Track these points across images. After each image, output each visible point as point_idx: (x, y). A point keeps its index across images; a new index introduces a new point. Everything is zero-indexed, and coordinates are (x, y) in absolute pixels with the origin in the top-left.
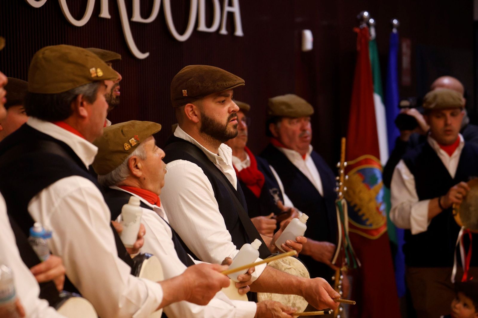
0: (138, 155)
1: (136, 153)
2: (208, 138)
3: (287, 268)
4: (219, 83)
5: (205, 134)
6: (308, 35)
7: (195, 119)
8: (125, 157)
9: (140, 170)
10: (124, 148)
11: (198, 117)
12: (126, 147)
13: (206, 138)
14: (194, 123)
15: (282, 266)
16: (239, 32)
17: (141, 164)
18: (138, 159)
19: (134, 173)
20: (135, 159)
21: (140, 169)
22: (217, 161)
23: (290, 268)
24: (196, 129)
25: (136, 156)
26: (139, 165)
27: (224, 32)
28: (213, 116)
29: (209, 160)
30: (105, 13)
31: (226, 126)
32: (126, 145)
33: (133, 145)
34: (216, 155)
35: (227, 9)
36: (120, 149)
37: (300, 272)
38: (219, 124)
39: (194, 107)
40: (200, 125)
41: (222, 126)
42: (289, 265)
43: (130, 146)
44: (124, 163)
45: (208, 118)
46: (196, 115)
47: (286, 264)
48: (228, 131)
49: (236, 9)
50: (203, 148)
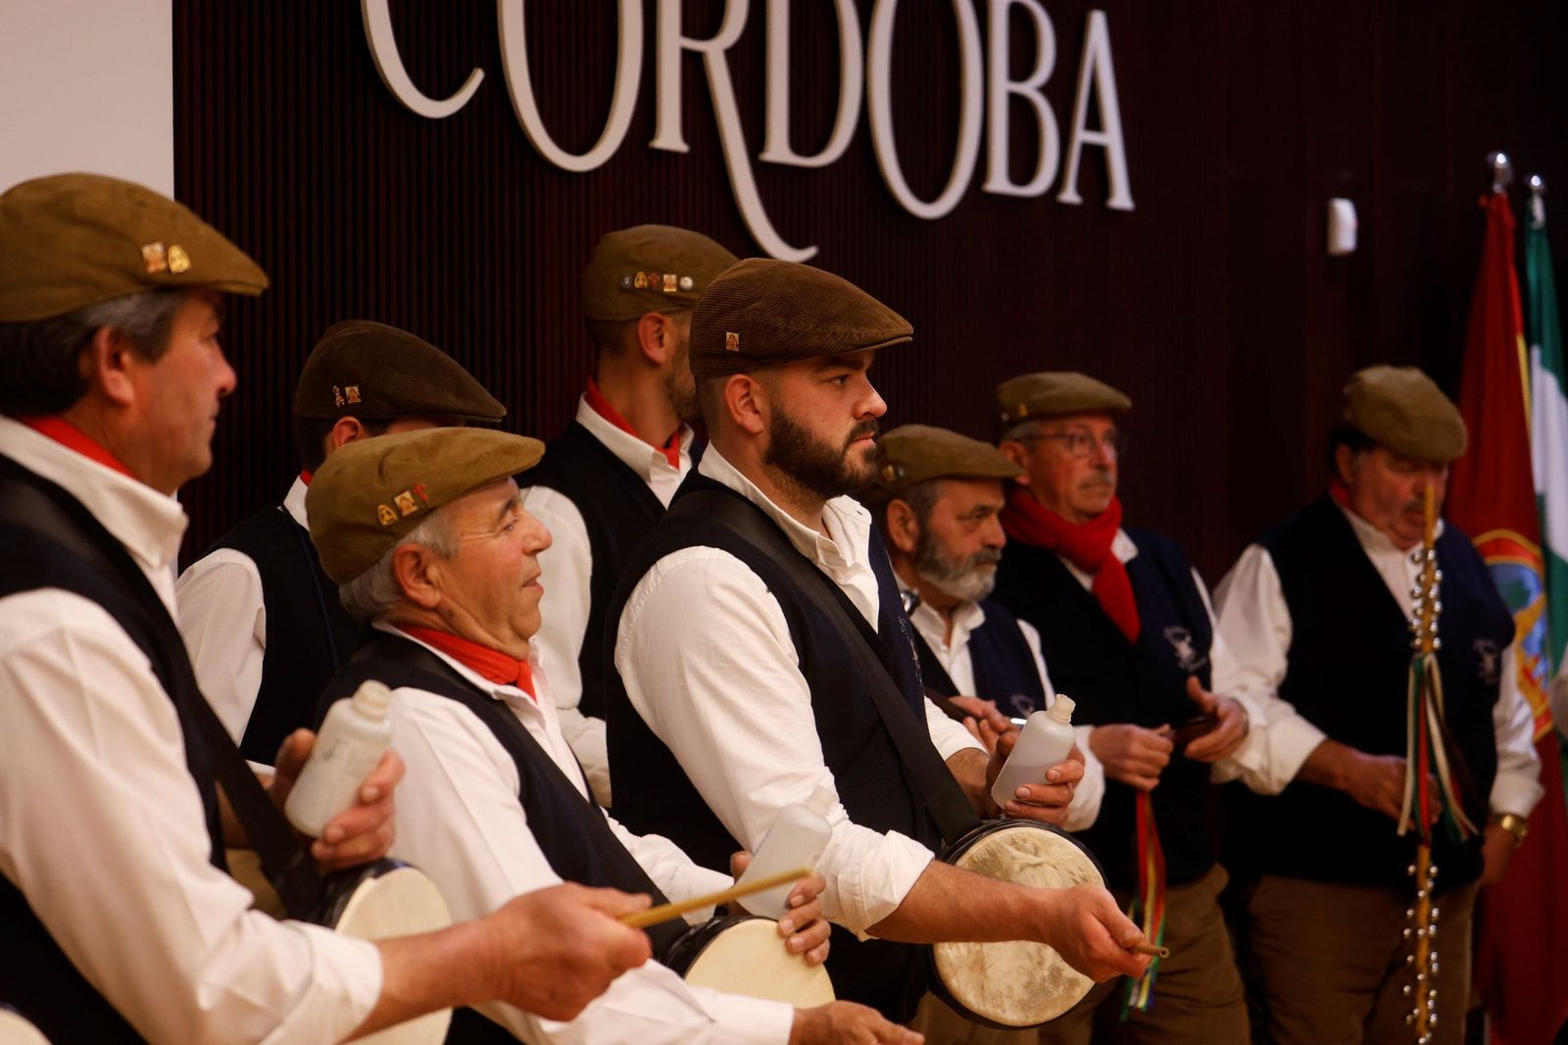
0: (425, 544)
1: (422, 535)
2: (787, 483)
3: (1029, 865)
4: (839, 329)
5: (778, 470)
6: (1345, 212)
7: (753, 422)
8: (386, 546)
9: (434, 587)
10: (378, 519)
11: (761, 417)
12: (383, 516)
13: (781, 482)
14: (749, 435)
15: (1013, 858)
16: (1121, 198)
17: (439, 568)
18: (427, 555)
19: (413, 594)
20: (416, 555)
21: (435, 582)
22: (820, 552)
23: (1040, 864)
24: (753, 452)
25: (416, 543)
26: (433, 572)
27: (1070, 195)
28: (808, 423)
29: (797, 551)
30: (670, 137)
31: (844, 452)
32: (384, 512)
33: (405, 513)
34: (815, 534)
35: (1082, 136)
36: (365, 519)
37: (1072, 873)
38: (822, 446)
39: (755, 386)
40: (764, 441)
41: (832, 452)
42: (1036, 854)
43: (394, 516)
44: (382, 562)
45: (792, 425)
46: (756, 412)
47: (1026, 851)
48: (848, 466)
49: (1112, 138)
50: (780, 513)
